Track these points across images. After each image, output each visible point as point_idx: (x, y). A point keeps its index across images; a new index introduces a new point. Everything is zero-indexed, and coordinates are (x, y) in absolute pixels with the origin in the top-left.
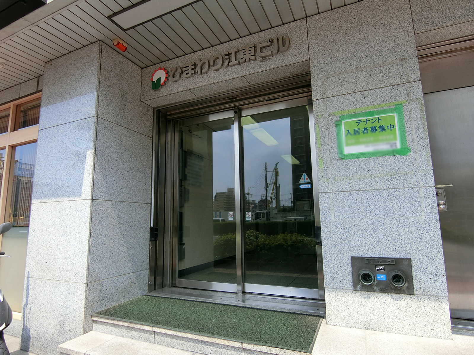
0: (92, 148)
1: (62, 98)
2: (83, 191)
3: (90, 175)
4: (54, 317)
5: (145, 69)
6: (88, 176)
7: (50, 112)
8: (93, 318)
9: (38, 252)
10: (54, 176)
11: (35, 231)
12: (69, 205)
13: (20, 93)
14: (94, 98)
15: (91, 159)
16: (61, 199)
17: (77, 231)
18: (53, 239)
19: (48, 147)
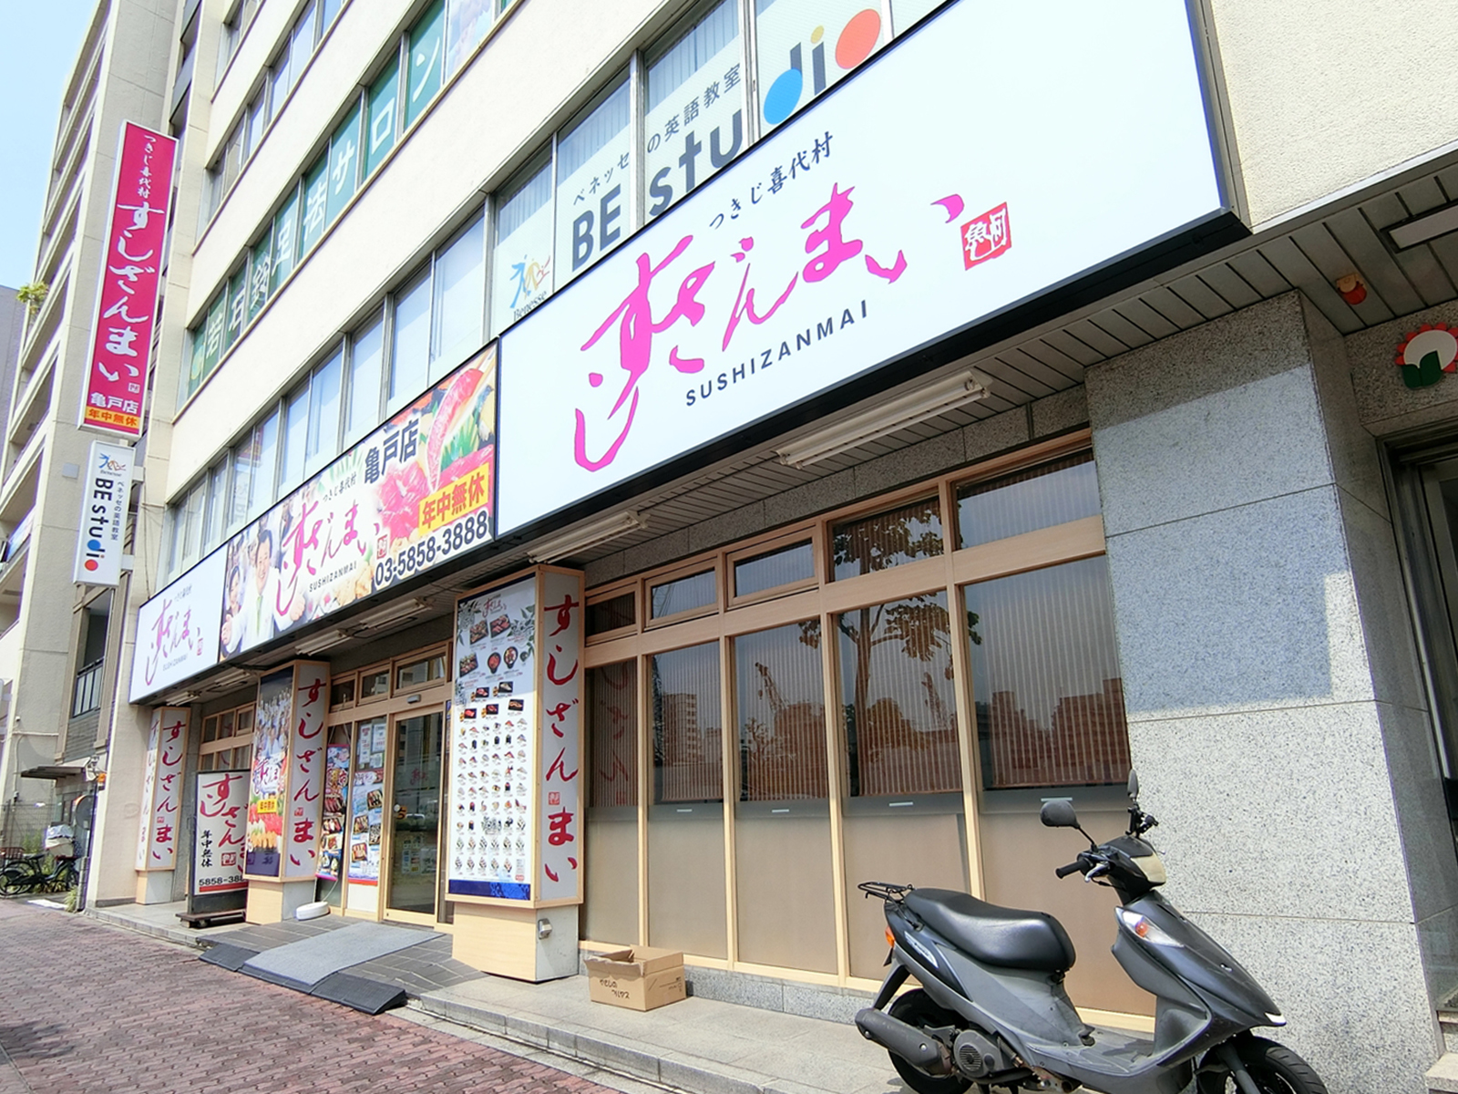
0: (1345, 566)
1: (1177, 448)
2: (1335, 680)
3: (1357, 638)
4: (1299, 1012)
5: (1356, 335)
6: (1347, 641)
7: (1138, 489)
8: (1443, 1019)
9: (1187, 845)
10: (1200, 649)
11: (1158, 791)
12: (1287, 719)
13: (965, 452)
14: (1314, 439)
15: (1350, 596)
16: (1249, 706)
17: (1341, 786)
18: (1241, 810)
19: (1157, 577)
